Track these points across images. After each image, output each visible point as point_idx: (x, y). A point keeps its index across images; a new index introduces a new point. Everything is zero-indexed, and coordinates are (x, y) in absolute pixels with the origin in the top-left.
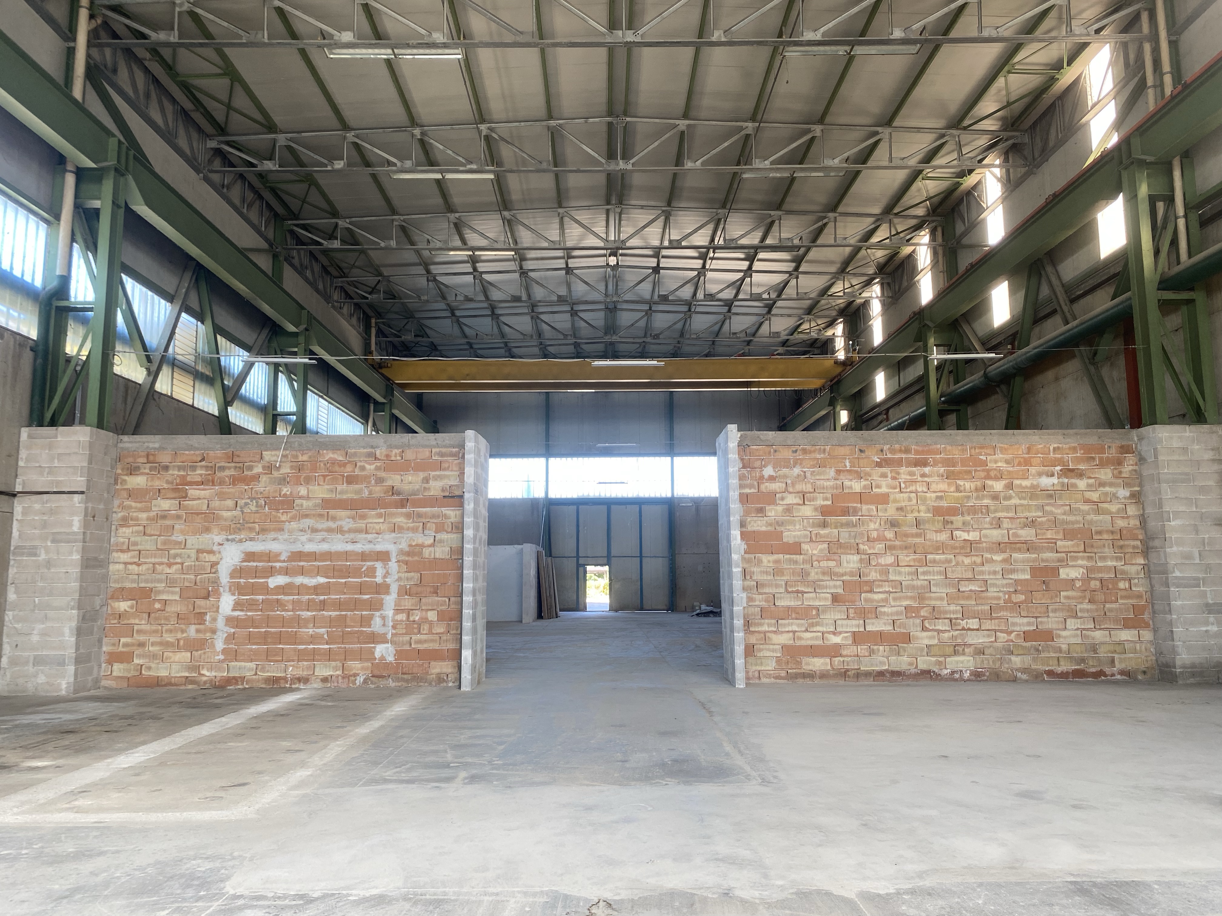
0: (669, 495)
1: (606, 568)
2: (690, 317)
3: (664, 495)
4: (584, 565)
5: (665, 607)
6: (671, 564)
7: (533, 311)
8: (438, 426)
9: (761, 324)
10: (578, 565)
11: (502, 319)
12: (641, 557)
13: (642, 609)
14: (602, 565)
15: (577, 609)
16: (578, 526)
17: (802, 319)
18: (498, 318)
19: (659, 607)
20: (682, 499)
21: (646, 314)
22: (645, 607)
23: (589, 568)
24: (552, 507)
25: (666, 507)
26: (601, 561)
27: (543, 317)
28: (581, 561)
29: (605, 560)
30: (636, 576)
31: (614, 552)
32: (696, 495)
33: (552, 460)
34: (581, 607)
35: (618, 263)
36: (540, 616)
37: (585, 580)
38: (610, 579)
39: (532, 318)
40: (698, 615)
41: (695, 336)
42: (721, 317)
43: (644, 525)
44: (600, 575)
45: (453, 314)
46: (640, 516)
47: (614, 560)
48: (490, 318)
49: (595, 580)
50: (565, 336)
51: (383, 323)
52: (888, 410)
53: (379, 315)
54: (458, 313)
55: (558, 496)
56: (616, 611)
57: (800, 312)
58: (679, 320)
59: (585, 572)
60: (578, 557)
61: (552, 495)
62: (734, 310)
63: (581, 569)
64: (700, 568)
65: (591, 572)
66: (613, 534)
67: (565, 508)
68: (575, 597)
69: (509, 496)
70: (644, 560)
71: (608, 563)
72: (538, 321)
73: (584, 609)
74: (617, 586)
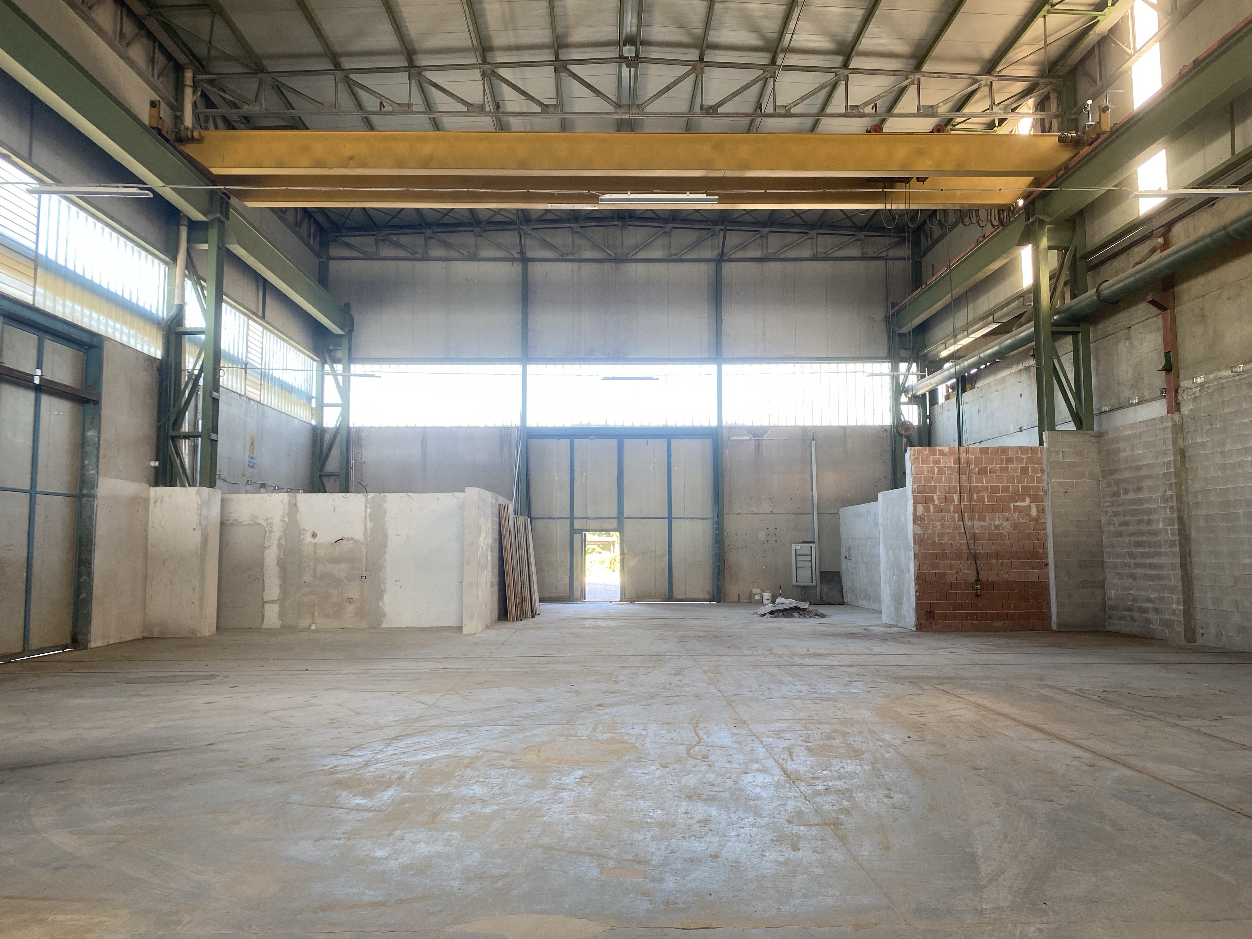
0: (714, 423)
1: (615, 537)
2: (774, 77)
3: (706, 424)
4: (582, 531)
5: (707, 596)
6: (718, 529)
7: (485, 61)
8: (354, 313)
9: (903, 90)
10: (573, 531)
11: (430, 75)
12: (670, 519)
13: (670, 598)
14: (607, 531)
15: (568, 598)
16: (572, 471)
17: (976, 81)
18: (420, 74)
19: (696, 596)
20: (733, 429)
21: (694, 69)
22: (676, 595)
23: (590, 537)
24: (533, 442)
25: (708, 442)
26: (606, 524)
27: (503, 72)
28: (577, 525)
29: (614, 524)
30: (662, 548)
31: (628, 511)
32: (757, 424)
33: (532, 368)
34: (577, 594)
35: (637, 55)
36: (503, 615)
37: (583, 552)
38: (622, 553)
39: (483, 74)
40: (772, 613)
41: (783, 111)
42: (829, 77)
43: (674, 468)
44: (606, 546)
45: (338, 66)
46: (669, 455)
47: (627, 524)
48: (406, 74)
49: (600, 553)
50: (545, 107)
51: (210, 82)
52: (1169, 226)
53: (200, 65)
54: (348, 63)
55: (542, 424)
56: (632, 601)
57: (973, 68)
58: (754, 82)
59: (584, 542)
60: (572, 518)
61: (533, 422)
62: (853, 64)
63: (577, 537)
64: (762, 536)
65: (594, 543)
66: (626, 483)
67: (553, 442)
68: (567, 580)
69: (464, 424)
70: (674, 522)
71: (619, 528)
72: (496, 81)
73: (582, 598)
74: (632, 563)
